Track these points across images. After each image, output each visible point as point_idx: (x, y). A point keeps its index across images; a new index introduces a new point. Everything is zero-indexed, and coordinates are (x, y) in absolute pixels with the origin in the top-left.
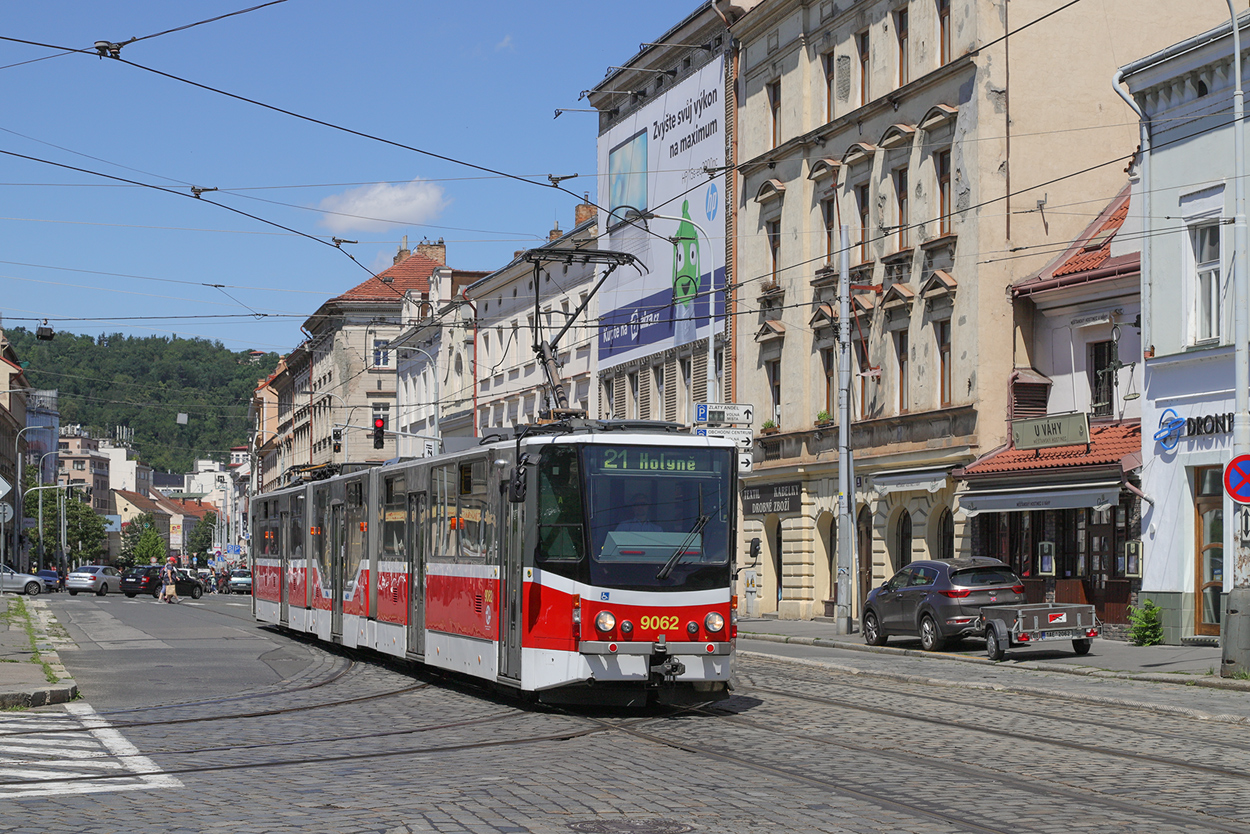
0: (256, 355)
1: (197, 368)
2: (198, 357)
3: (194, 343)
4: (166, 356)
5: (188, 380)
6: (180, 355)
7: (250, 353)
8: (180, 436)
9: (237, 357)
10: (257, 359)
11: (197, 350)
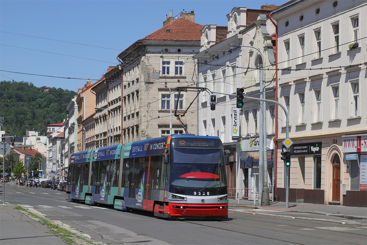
0: (47, 88)
1: (23, 94)
2: (23, 89)
3: (21, 84)
4: (10, 89)
5: (19, 99)
6: (16, 89)
7: (44, 88)
8: (16, 122)
9: (39, 89)
10: (47, 90)
11: (23, 87)
